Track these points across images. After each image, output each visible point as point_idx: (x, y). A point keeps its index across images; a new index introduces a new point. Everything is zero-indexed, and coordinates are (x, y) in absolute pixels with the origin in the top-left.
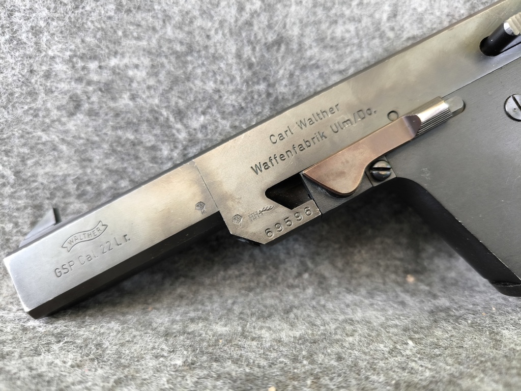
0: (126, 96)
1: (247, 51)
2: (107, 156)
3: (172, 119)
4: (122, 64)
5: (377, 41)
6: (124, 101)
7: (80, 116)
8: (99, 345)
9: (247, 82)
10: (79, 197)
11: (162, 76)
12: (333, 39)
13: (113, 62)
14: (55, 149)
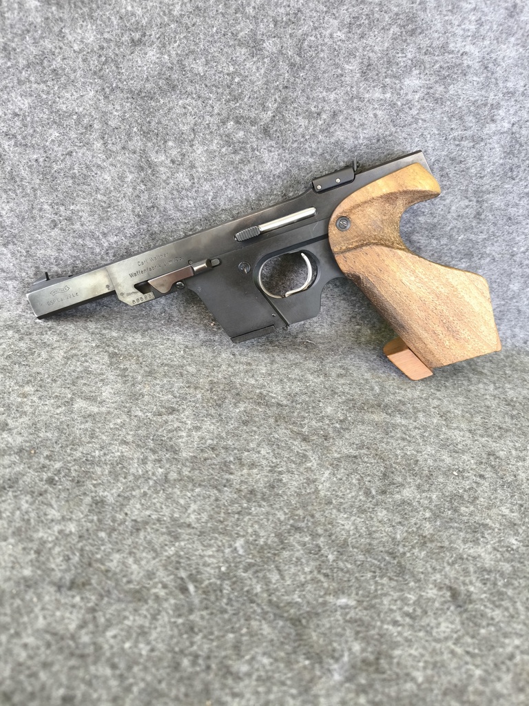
0: (79, 223)
1: (138, 209)
2: (70, 249)
3: (101, 237)
4: (76, 209)
5: (205, 210)
6: (77, 226)
7: (56, 230)
8: (65, 334)
9: (137, 223)
10: (57, 265)
11: (96, 216)
12: (182, 207)
13: (72, 207)
14: (45, 243)
